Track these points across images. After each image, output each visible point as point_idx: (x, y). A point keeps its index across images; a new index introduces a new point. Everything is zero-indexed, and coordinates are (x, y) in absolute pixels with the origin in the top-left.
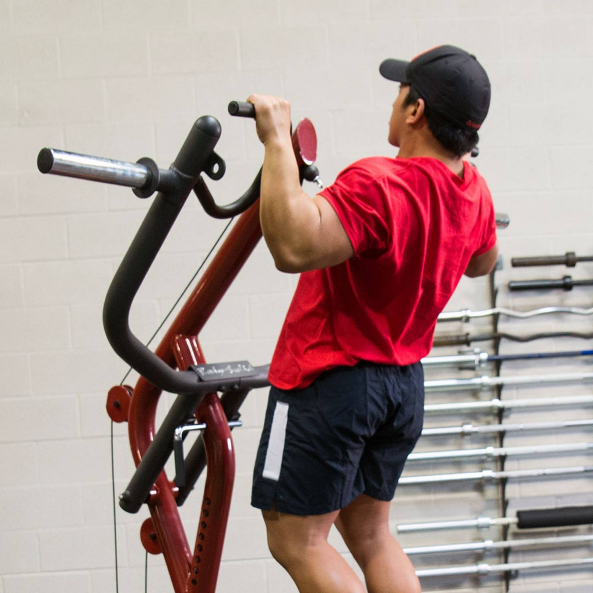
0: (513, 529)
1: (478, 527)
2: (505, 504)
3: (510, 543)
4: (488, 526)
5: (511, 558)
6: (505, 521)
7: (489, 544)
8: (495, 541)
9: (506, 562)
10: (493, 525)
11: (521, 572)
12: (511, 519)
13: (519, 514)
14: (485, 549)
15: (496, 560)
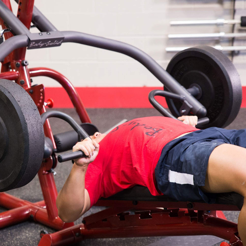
0: (238, 27)
1: (217, 25)
2: (234, 12)
3: (236, 34)
4: (222, 24)
5: (235, 43)
6: (233, 22)
7: (222, 34)
8: (226, 33)
9: (232, 45)
10: (226, 24)
11: (241, 52)
12: (237, 20)
13: (242, 18)
14: (220, 37)
15: (227, 44)
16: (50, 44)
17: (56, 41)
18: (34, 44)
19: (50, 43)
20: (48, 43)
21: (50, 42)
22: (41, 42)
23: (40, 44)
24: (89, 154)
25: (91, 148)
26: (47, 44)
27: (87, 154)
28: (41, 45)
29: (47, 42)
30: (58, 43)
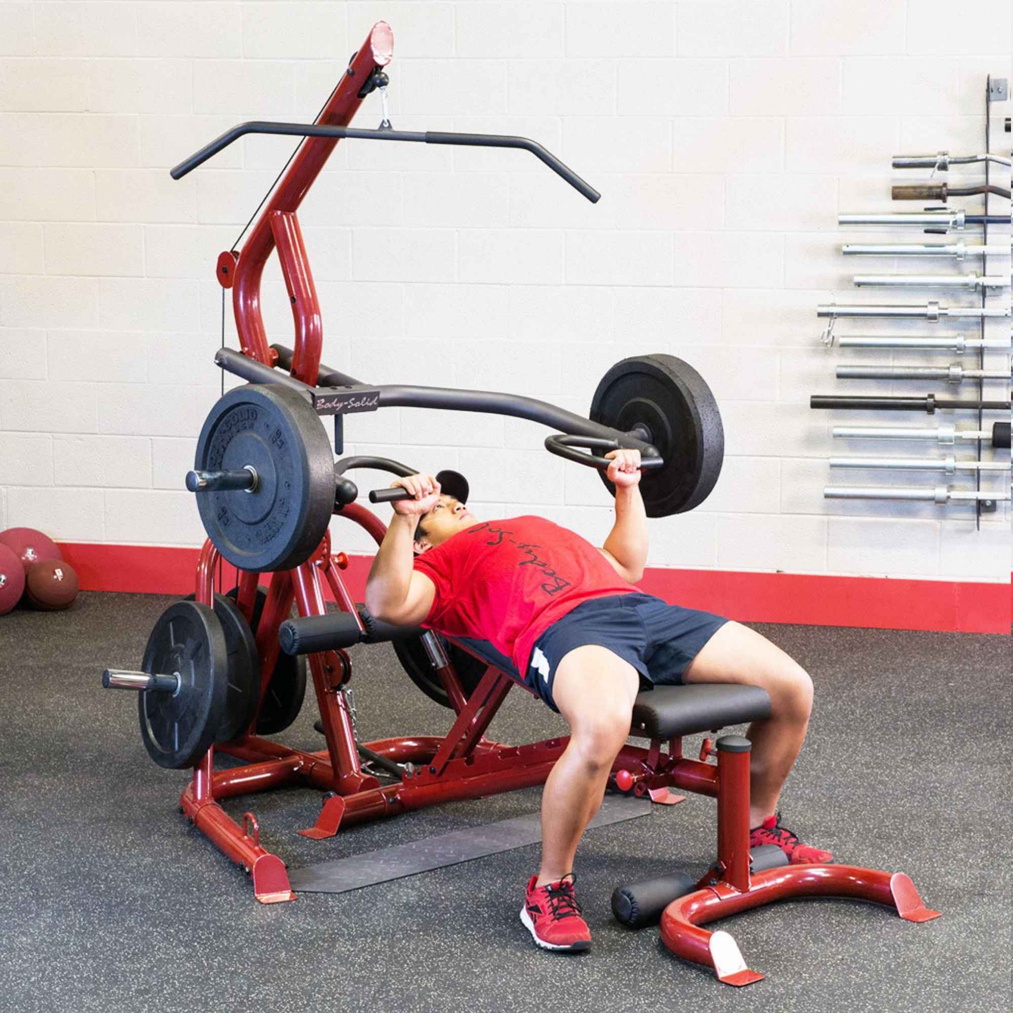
6: (975, 435)
12: (985, 433)
13: (994, 428)
16: (356, 405)
17: (365, 399)
18: (324, 404)
19: (354, 402)
20: (350, 401)
21: (353, 399)
22: (336, 400)
23: (336, 403)
24: (417, 494)
25: (421, 486)
26: (349, 404)
27: (413, 492)
28: (338, 405)
29: (348, 400)
30: (369, 402)
